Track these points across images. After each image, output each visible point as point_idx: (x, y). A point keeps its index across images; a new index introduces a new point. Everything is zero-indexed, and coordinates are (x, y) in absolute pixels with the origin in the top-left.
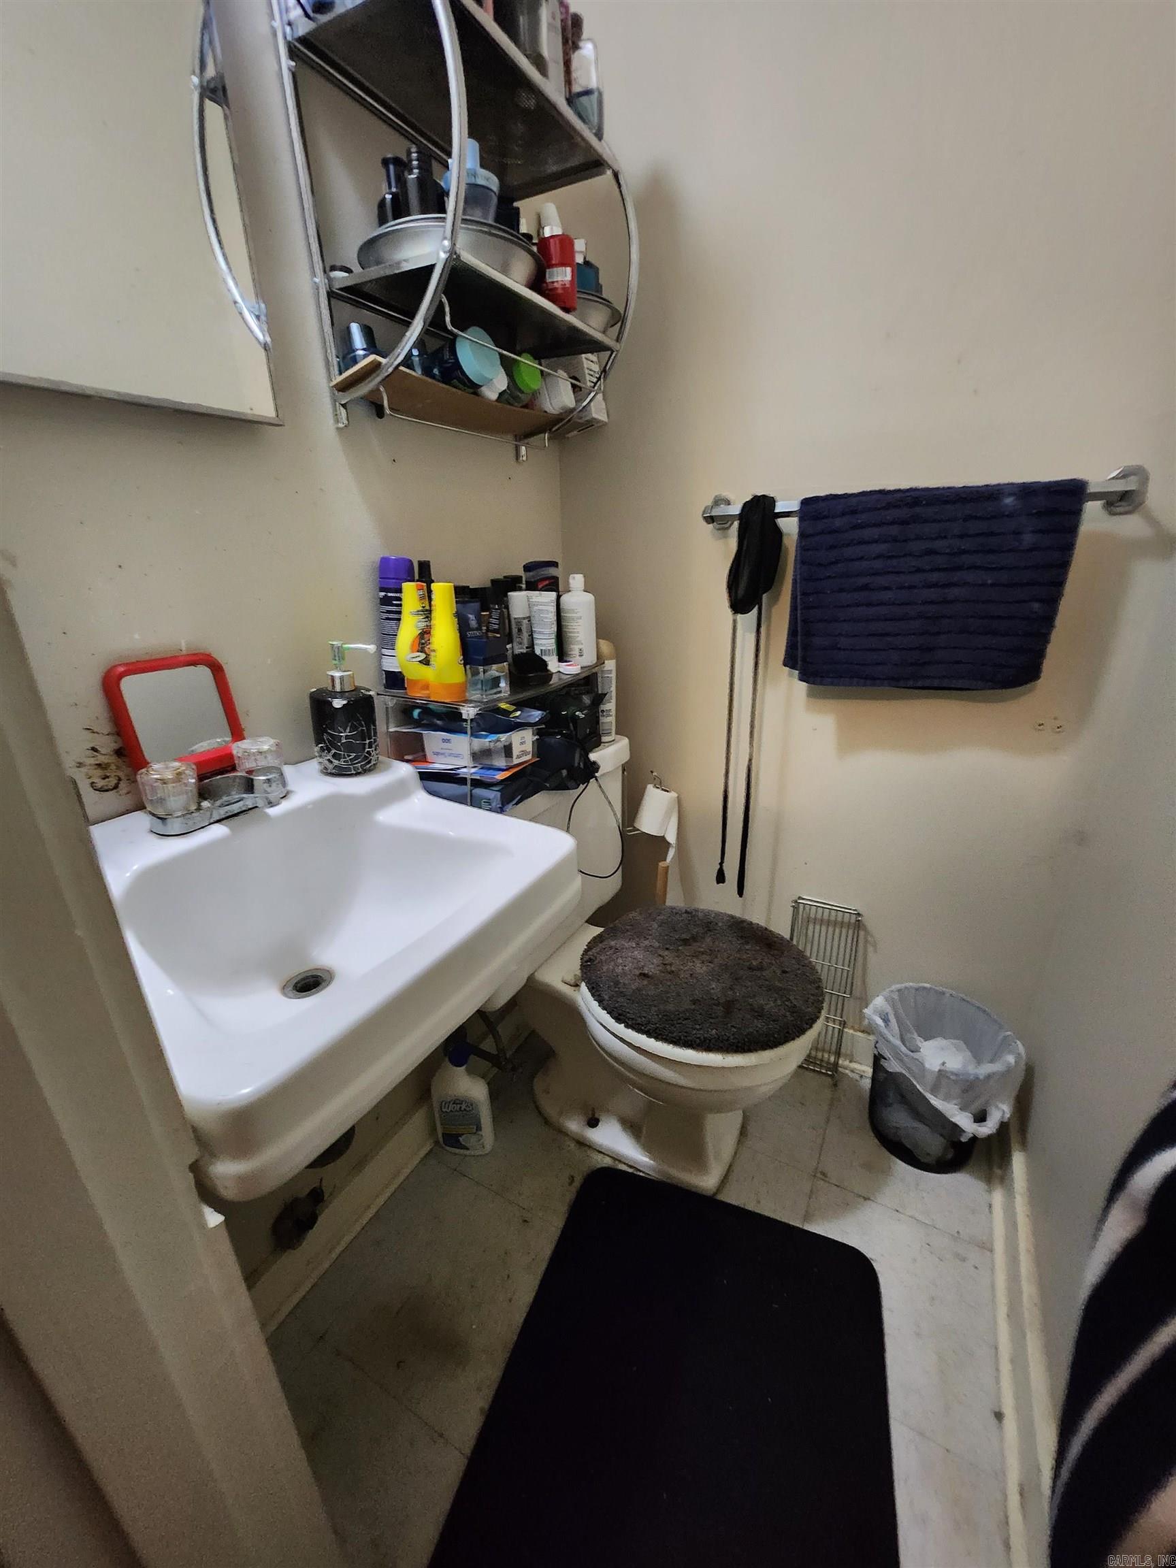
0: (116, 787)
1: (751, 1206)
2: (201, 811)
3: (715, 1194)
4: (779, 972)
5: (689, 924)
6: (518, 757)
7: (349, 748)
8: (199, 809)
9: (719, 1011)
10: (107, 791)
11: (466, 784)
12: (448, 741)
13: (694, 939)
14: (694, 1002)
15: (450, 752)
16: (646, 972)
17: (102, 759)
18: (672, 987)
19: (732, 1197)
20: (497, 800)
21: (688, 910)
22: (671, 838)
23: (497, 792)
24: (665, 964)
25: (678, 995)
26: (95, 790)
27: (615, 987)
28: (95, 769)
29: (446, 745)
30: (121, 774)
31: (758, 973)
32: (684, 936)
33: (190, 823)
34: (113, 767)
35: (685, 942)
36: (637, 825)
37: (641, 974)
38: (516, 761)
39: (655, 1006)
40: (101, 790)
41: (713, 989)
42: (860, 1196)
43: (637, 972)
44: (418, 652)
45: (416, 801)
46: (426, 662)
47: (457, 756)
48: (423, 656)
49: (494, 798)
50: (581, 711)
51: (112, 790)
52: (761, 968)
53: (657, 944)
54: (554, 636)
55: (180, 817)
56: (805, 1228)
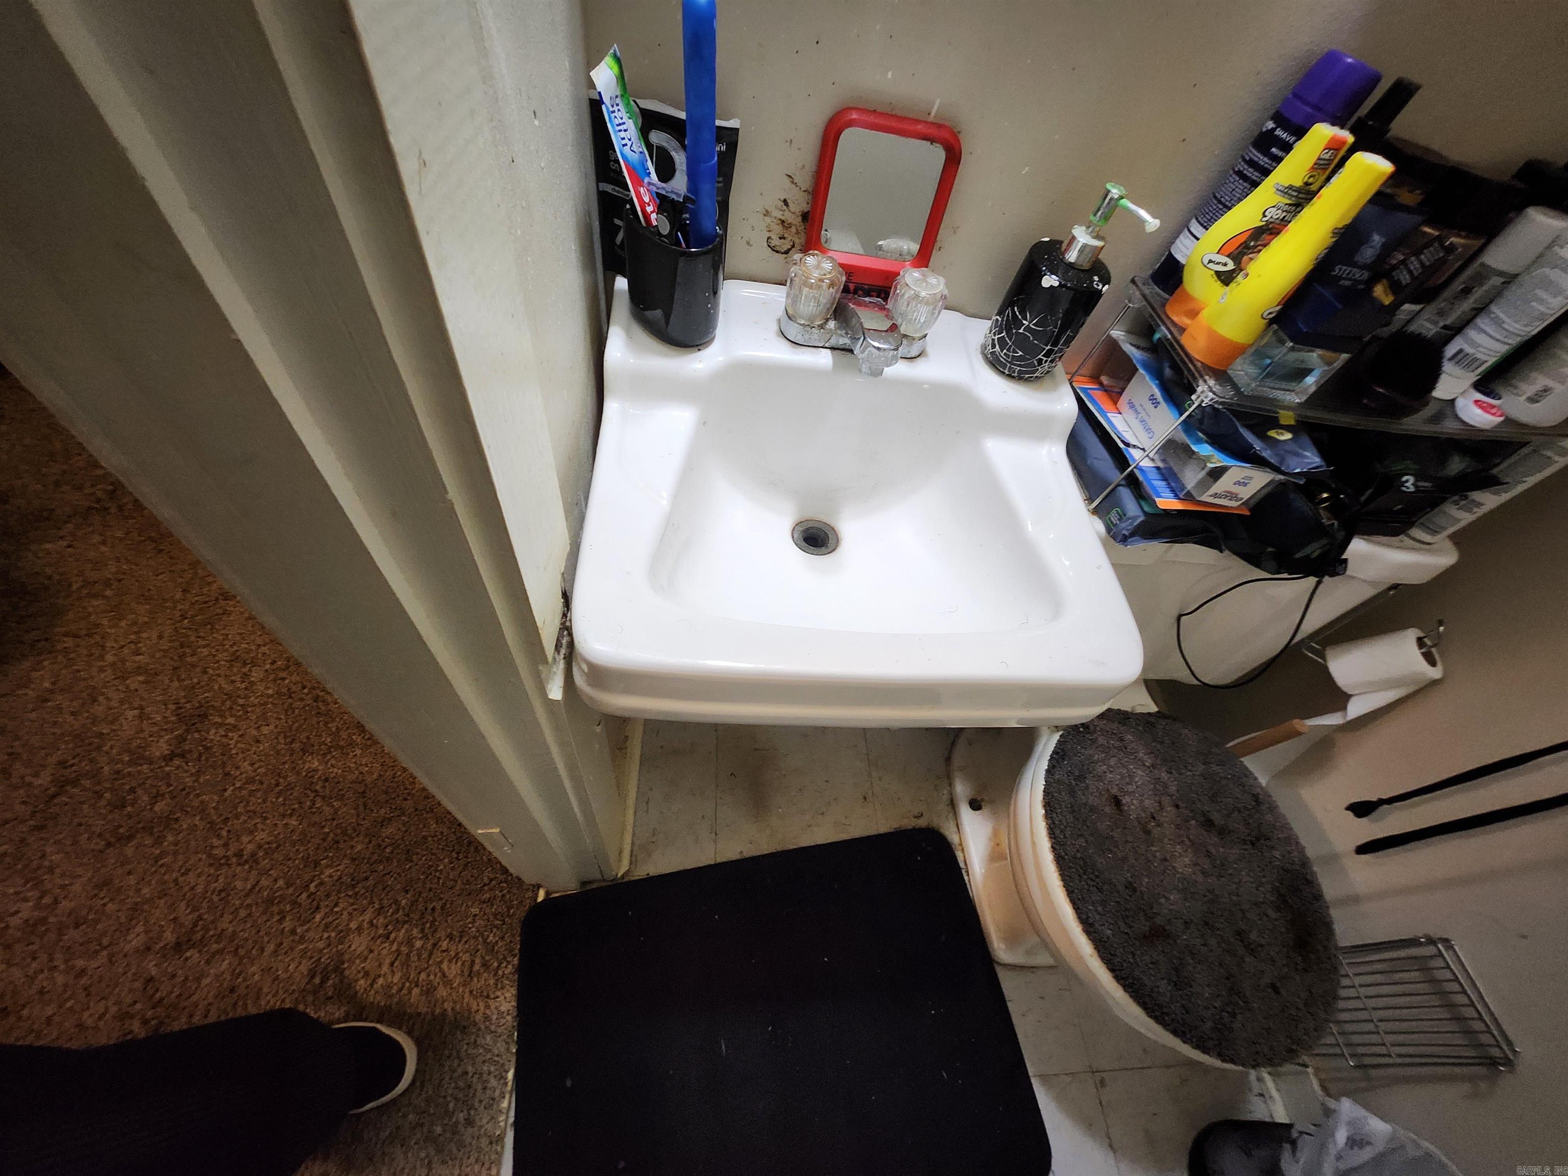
0: (787, 252)
1: (1012, 1008)
2: (822, 330)
3: (999, 964)
4: (1266, 980)
5: (1239, 811)
6: (1215, 495)
7: (1021, 343)
8: (821, 327)
9: (1143, 926)
10: (777, 252)
11: (1122, 473)
12: (1156, 404)
13: (1222, 832)
14: (1130, 886)
15: (1146, 418)
16: (1124, 801)
17: (788, 217)
18: (1129, 846)
19: (1009, 984)
20: (1131, 524)
21: (1261, 797)
22: (1356, 709)
23: (1140, 513)
24: (1154, 818)
25: (1124, 859)
26: (769, 246)
27: (1075, 780)
28: (778, 224)
29: (1149, 406)
30: (797, 241)
31: (1241, 951)
32: (1216, 817)
33: (807, 336)
34: (793, 230)
35: (1208, 823)
36: (1330, 653)
37: (1115, 797)
38: (1205, 498)
39: (1086, 842)
40: (774, 249)
41: (1168, 899)
42: (1109, 1138)
43: (1114, 791)
44: (1228, 256)
45: (1044, 452)
46: (1226, 278)
47: (1148, 430)
48: (1231, 266)
49: (1129, 519)
50: (1418, 477)
51: (782, 253)
52: (1252, 949)
53: (1173, 789)
54: (1515, 341)
55: (801, 325)
56: (1033, 1081)
